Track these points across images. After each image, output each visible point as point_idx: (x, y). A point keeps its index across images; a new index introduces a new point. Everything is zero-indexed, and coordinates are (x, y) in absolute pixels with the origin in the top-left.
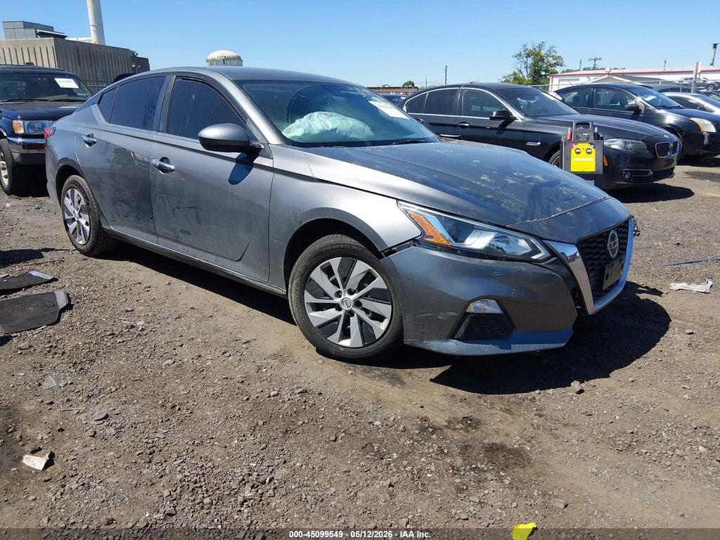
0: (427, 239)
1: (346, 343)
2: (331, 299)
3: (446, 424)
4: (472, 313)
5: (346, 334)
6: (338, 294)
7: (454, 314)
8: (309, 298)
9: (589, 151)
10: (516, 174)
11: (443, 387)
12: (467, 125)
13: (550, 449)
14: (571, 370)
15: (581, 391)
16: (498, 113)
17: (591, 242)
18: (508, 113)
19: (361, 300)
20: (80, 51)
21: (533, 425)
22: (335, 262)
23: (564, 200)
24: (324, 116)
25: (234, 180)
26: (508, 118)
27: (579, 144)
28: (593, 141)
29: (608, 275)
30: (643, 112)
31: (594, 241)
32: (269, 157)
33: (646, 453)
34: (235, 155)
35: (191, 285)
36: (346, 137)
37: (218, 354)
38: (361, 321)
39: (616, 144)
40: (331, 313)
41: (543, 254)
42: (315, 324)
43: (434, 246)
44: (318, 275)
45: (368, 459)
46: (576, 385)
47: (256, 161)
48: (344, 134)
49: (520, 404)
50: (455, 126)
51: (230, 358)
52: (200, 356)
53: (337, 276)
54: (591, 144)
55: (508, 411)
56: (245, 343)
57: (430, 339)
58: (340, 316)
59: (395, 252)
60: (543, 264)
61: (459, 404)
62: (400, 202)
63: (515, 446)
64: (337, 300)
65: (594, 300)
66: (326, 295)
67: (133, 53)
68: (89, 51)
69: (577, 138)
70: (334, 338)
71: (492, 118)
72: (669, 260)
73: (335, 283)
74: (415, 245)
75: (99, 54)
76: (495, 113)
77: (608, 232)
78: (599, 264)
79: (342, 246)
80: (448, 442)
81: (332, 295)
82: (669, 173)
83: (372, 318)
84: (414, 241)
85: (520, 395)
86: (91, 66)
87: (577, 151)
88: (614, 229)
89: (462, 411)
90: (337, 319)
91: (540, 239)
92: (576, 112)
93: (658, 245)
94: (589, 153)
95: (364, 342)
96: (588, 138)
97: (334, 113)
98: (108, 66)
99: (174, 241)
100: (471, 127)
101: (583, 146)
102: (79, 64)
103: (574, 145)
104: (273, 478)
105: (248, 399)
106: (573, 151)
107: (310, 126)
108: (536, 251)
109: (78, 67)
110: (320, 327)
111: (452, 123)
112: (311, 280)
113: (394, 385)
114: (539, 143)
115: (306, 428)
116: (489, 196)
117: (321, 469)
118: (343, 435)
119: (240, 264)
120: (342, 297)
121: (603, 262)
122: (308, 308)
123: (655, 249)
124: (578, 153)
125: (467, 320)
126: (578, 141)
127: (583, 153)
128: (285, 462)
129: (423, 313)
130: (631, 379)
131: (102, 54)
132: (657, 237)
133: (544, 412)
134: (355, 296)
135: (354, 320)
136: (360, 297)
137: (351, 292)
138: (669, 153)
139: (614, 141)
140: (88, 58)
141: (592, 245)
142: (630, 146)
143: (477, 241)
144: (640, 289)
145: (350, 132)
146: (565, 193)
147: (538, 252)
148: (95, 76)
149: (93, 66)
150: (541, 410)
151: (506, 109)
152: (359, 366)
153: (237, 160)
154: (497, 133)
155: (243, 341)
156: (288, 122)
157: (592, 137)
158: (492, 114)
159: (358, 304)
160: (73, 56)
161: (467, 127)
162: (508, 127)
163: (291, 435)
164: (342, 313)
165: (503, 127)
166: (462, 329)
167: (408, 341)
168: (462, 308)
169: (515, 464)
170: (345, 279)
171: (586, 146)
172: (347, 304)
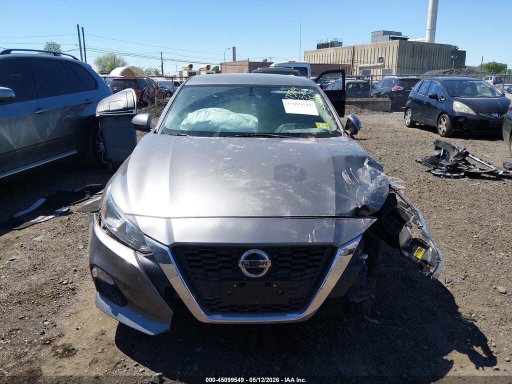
20: (415, 48)
41: (148, 248)
55: (94, 362)
60: (143, 255)
61: (93, 340)
67: (455, 47)
68: (422, 48)
75: (428, 49)
86: (421, 58)
98: (432, 58)
102: (413, 57)
109: (412, 59)
118: (27, 318)
131: (431, 49)
140: (420, 52)
148: (421, 65)
149: (422, 59)
160: (409, 52)
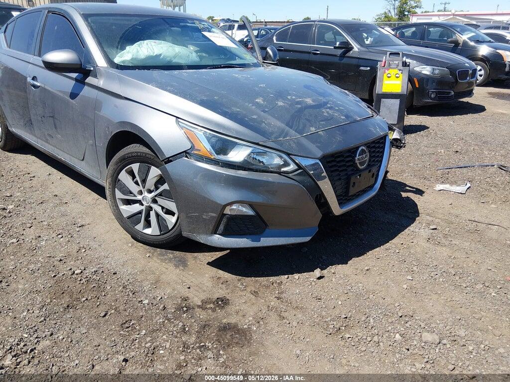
0: (195, 152)
1: (148, 231)
2: (135, 196)
3: (200, 304)
4: (229, 215)
5: (148, 224)
6: (141, 193)
7: (214, 215)
8: (119, 195)
9: (397, 75)
10: (289, 97)
11: (215, 269)
12: (319, 52)
13: (272, 329)
14: (322, 258)
15: (320, 278)
16: (341, 43)
17: (339, 157)
18: (348, 43)
19: (156, 198)
21: (269, 307)
22: (135, 167)
23: (322, 121)
24: (153, 44)
25: (73, 96)
26: (347, 47)
27: (390, 70)
28: (402, 68)
29: (354, 183)
30: (461, 45)
31: (342, 156)
32: (95, 76)
33: (349, 338)
34: (74, 75)
35: (65, 176)
36: (170, 61)
37: (54, 235)
38: (158, 215)
39: (426, 70)
40: (136, 208)
41: (292, 167)
42: (125, 215)
43: (201, 158)
44: (124, 176)
45: (120, 334)
46: (318, 272)
47: (87, 81)
48: (168, 59)
49: (268, 287)
50: (309, 53)
51: (62, 239)
52: (40, 237)
53: (138, 178)
54: (400, 70)
55: (255, 293)
56: (80, 227)
57: (199, 233)
58: (142, 210)
59: (171, 161)
60: (291, 175)
61: (220, 285)
62: (179, 120)
63: (244, 327)
64: (139, 197)
65: (340, 204)
66: (131, 193)
69: (390, 65)
70: (139, 227)
71: (335, 48)
72: (444, 165)
73: (137, 183)
74: (186, 157)
76: (338, 43)
77: (357, 148)
78: (346, 174)
79: (139, 154)
80: (193, 320)
81: (136, 193)
82: (470, 93)
83: (166, 213)
84: (186, 153)
85: (272, 279)
87: (389, 75)
88: (365, 145)
89: (220, 292)
90: (140, 213)
91: (288, 155)
92: (403, 44)
93: (441, 152)
94: (397, 77)
95: (161, 231)
96: (398, 65)
97: (163, 42)
99: (45, 142)
100: (321, 54)
101: (393, 72)
103: (386, 71)
104: (35, 348)
105: (55, 276)
106: (385, 76)
107: (138, 52)
108: (286, 164)
110: (129, 218)
111: (307, 51)
112: (119, 180)
113: (177, 266)
114: (369, 68)
115: (87, 303)
116: (255, 117)
117: (78, 342)
118: (113, 311)
119: (83, 163)
120: (143, 195)
121: (350, 173)
122: (119, 203)
123: (437, 155)
124: (389, 77)
125: (225, 220)
126: (390, 67)
127: (393, 77)
128: (52, 334)
129: (193, 213)
130: (366, 268)
132: (442, 146)
133: (283, 296)
134: (153, 194)
135: (152, 213)
136: (156, 196)
137: (150, 191)
138: (468, 78)
139: (424, 68)
141: (338, 159)
142: (437, 72)
143: (238, 155)
144: (407, 188)
145: (175, 57)
146: (326, 114)
147: (288, 165)
150: (282, 293)
151: (347, 40)
152: (159, 249)
153: (76, 80)
154: (339, 60)
155: (79, 225)
156: (117, 48)
157: (401, 64)
158: (336, 44)
159: (154, 201)
161: (318, 54)
162: (347, 55)
163: (71, 310)
164: (143, 208)
165: (343, 55)
166: (221, 227)
167: (185, 234)
168: (219, 210)
169: (237, 343)
170: (144, 181)
171: (396, 71)
172: (146, 202)
